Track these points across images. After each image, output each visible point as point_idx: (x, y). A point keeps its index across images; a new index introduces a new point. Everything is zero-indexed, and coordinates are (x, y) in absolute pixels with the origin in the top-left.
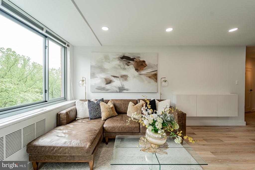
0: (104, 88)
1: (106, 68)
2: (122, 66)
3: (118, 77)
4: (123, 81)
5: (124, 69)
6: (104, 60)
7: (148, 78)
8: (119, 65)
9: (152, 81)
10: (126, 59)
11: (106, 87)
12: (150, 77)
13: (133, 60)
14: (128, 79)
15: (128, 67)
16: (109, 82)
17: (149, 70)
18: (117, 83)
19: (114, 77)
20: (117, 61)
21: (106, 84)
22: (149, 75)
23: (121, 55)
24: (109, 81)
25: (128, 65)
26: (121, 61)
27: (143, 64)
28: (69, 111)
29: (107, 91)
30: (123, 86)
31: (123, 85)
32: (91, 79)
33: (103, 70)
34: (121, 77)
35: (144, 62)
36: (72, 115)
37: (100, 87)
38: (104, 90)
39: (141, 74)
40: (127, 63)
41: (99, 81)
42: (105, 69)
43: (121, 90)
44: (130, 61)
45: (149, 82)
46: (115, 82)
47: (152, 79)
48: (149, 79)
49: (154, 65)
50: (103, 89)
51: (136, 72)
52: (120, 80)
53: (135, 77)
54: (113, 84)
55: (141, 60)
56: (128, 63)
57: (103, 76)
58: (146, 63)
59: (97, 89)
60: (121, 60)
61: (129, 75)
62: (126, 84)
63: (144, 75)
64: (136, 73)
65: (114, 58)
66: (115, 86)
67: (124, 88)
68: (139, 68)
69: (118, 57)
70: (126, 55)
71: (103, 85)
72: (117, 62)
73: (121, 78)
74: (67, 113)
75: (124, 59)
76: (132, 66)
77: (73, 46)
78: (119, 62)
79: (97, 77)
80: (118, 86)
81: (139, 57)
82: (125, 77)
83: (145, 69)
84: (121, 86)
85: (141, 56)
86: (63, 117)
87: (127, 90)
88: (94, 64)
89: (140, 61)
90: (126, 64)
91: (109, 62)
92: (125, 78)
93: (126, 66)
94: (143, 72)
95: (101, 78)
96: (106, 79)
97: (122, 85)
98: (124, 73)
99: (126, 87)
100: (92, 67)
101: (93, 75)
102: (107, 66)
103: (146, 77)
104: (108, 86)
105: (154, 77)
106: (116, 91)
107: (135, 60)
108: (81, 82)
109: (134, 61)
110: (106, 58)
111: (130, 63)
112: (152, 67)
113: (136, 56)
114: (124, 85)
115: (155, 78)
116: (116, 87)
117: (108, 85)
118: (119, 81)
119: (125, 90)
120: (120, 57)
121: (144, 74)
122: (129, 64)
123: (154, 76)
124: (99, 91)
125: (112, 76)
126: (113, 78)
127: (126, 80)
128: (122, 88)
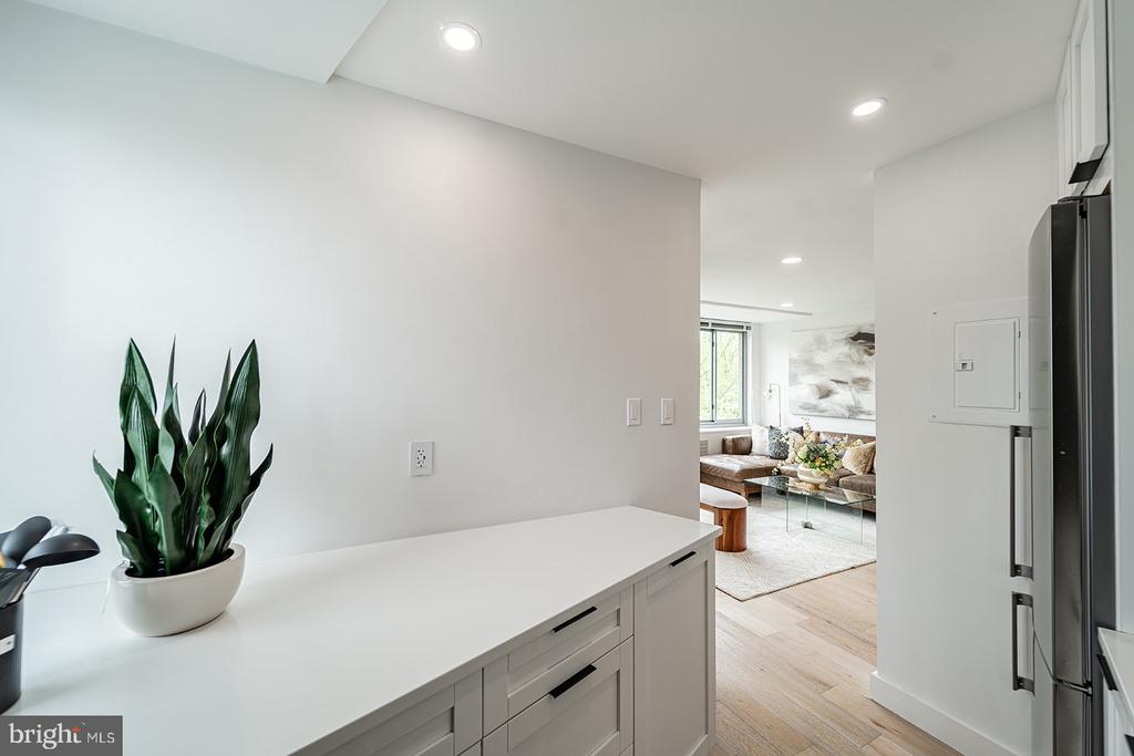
0: (816, 406)
1: (818, 362)
2: (856, 357)
3: (847, 383)
4: (858, 392)
5: (861, 363)
6: (814, 347)
8: (849, 356)
10: (864, 339)
11: (820, 406)
14: (871, 386)
15: (870, 358)
16: (825, 393)
18: (843, 396)
19: (837, 382)
20: (843, 346)
21: (820, 398)
23: (854, 331)
25: (871, 354)
26: (852, 346)
28: (738, 439)
29: (821, 413)
30: (857, 403)
31: (859, 402)
32: (790, 386)
33: (812, 367)
34: (854, 382)
36: (745, 445)
37: (808, 404)
38: (817, 410)
40: (865, 348)
41: (805, 391)
42: (817, 365)
43: (854, 412)
46: (838, 393)
50: (815, 408)
52: (851, 390)
54: (834, 398)
56: (869, 349)
57: (814, 380)
59: (801, 407)
60: (852, 343)
61: (873, 378)
62: (867, 400)
65: (838, 341)
66: (839, 403)
67: (860, 409)
69: (844, 336)
70: (863, 331)
71: (814, 400)
72: (845, 349)
73: (857, 386)
74: (733, 440)
75: (859, 341)
77: (760, 325)
78: (848, 347)
79: (800, 383)
80: (847, 402)
82: (861, 383)
84: (853, 404)
86: (729, 444)
87: (869, 413)
88: (795, 355)
90: (866, 351)
91: (826, 350)
92: (862, 386)
93: (866, 357)
95: (810, 385)
96: (819, 388)
97: (855, 400)
98: (860, 373)
99: (863, 407)
100: (791, 362)
101: (793, 379)
102: (821, 358)
104: (824, 403)
106: (842, 415)
108: (766, 393)
110: (820, 342)
111: (874, 347)
114: (862, 402)
116: (841, 406)
117: (824, 400)
118: (848, 393)
119: (862, 412)
120: (850, 336)
124: (806, 412)
125: (833, 380)
126: (834, 386)
127: (865, 389)
128: (857, 407)
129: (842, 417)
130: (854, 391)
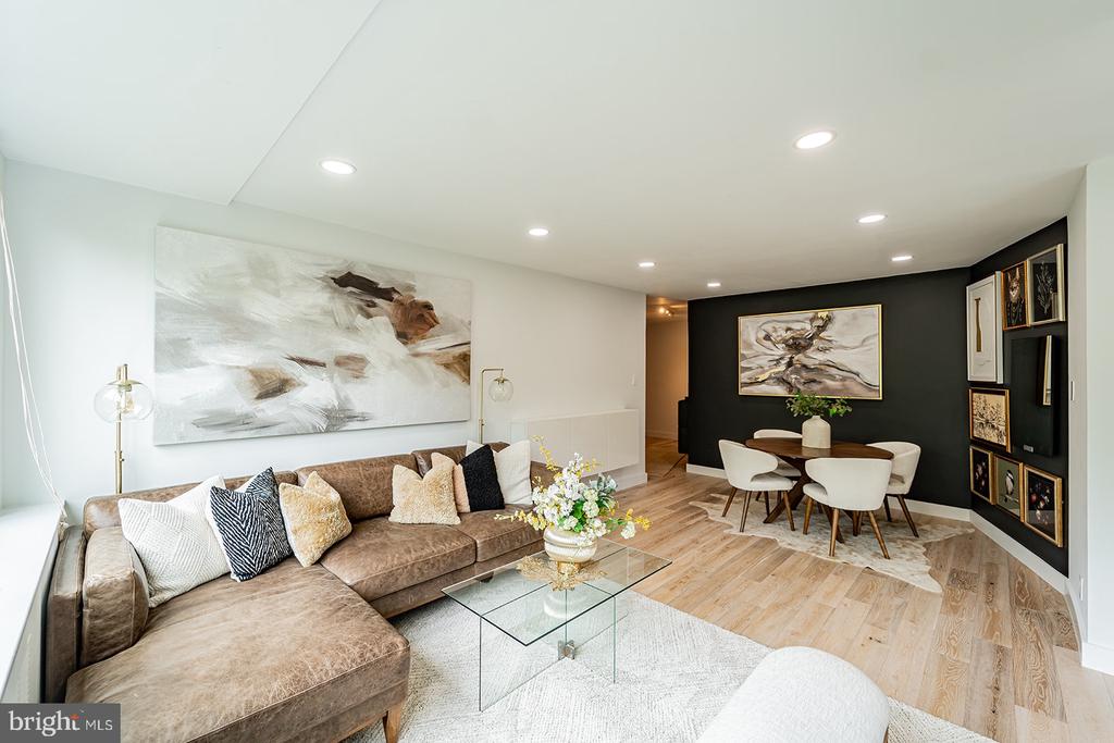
0: (247, 416)
1: (257, 318)
2: (343, 317)
3: (324, 365)
4: (346, 382)
5: (351, 329)
6: (246, 281)
7: (442, 368)
8: (329, 313)
9: (454, 379)
10: (359, 287)
11: (259, 415)
12: (447, 366)
13: (386, 294)
14: (368, 371)
15: (368, 322)
16: (273, 387)
17: (445, 341)
18: (316, 390)
19: (303, 362)
20: (318, 291)
21: (260, 397)
22: (444, 361)
23: (339, 268)
24: (275, 385)
25: (369, 316)
26: (336, 295)
27: (427, 316)
29: (261, 430)
30: (344, 401)
31: (346, 399)
32: (157, 370)
33: (237, 327)
34: (338, 363)
35: (428, 307)
37: (221, 414)
38: (250, 426)
39: (416, 355)
40: (362, 304)
41: (213, 382)
42: (255, 323)
43: (337, 419)
44: (377, 301)
45: (446, 385)
46: (306, 385)
47: (456, 371)
48: (448, 372)
49: (462, 322)
50: (241, 422)
51: (398, 344)
52: (332, 378)
53: (393, 364)
54: (295, 396)
55: (420, 298)
56: (369, 306)
57: (243, 356)
58: (437, 312)
59: (197, 424)
60: (335, 290)
61: (372, 358)
62: (359, 396)
63: (427, 358)
64: (400, 350)
65: (304, 278)
66: (305, 406)
67: (348, 413)
68: (410, 331)
69: (322, 274)
70: (357, 272)
71: (242, 403)
72: (320, 298)
73: (337, 368)
75: (350, 289)
76: (385, 319)
78: (328, 295)
79: (203, 363)
80: (325, 403)
81: (410, 288)
82: (352, 365)
83: (432, 336)
84: (336, 404)
85: (418, 285)
87: (364, 419)
88: (181, 290)
89: (414, 304)
90: (360, 309)
91: (277, 294)
92: (353, 370)
93: (360, 320)
94: (425, 346)
95: (230, 367)
96: (257, 375)
97: (338, 397)
98: (350, 346)
99: (358, 407)
100: (163, 306)
101: (172, 352)
102: (262, 307)
103: (434, 365)
104: (271, 409)
105: (461, 363)
106: (314, 427)
107: (396, 296)
109: (391, 300)
110: (262, 272)
111: (374, 305)
112: (454, 331)
113: (398, 281)
114: (351, 397)
115: (465, 371)
116: (310, 410)
117: (271, 401)
118: (327, 383)
119: (351, 418)
120: (333, 275)
121: (429, 355)
122: (372, 310)
123: (459, 363)
124: (219, 434)
125: (293, 359)
126: (295, 371)
127: (358, 375)
128: (342, 410)
129: (317, 432)
130: (337, 380)
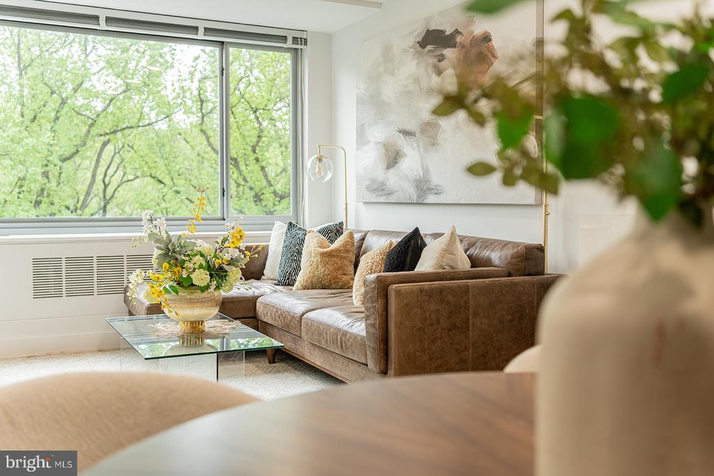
0: (383, 184)
1: (385, 98)
2: (424, 81)
3: (415, 135)
4: (426, 151)
5: (430, 92)
6: (382, 68)
8: (417, 80)
10: (435, 43)
11: (387, 183)
13: (451, 40)
14: (441, 138)
15: (440, 80)
16: (393, 158)
18: (412, 161)
19: (406, 133)
20: (411, 61)
21: (387, 168)
23: (422, 29)
24: (394, 155)
25: (440, 73)
26: (420, 59)
27: (485, 52)
29: (389, 196)
30: (426, 170)
31: (428, 170)
32: (357, 149)
33: (380, 109)
34: (421, 131)
35: (486, 39)
38: (384, 192)
40: (435, 60)
41: (372, 156)
42: (385, 104)
43: (423, 193)
44: (445, 52)
46: (406, 156)
50: (382, 189)
52: (419, 147)
53: (458, 126)
54: (402, 166)
55: (478, 31)
56: (440, 61)
57: (381, 133)
58: (494, 42)
59: (368, 189)
60: (419, 54)
62: (435, 166)
65: (405, 51)
66: (406, 176)
67: (428, 185)
68: (471, 79)
69: (412, 41)
70: (432, 26)
71: (380, 174)
72: (412, 66)
73: (422, 137)
75: (429, 47)
76: (452, 72)
78: (416, 62)
79: (368, 142)
80: (415, 173)
81: (471, 21)
82: (429, 132)
84: (422, 174)
87: (437, 193)
88: (362, 89)
89: (475, 42)
90: (435, 67)
91: (393, 73)
92: (432, 137)
93: (435, 80)
95: (377, 143)
96: (386, 148)
97: (423, 168)
99: (435, 180)
100: (360, 101)
101: (361, 136)
102: (388, 89)
104: (392, 177)
106: (411, 198)
107: (459, 39)
109: (455, 45)
110: (387, 56)
111: (443, 58)
113: (461, 18)
114: (430, 168)
116: (409, 181)
117: (392, 171)
118: (416, 153)
119: (431, 189)
120: (418, 39)
122: (442, 65)
124: (374, 197)
125: (401, 132)
126: (402, 142)
127: (434, 142)
128: (425, 181)
130: (422, 149)
